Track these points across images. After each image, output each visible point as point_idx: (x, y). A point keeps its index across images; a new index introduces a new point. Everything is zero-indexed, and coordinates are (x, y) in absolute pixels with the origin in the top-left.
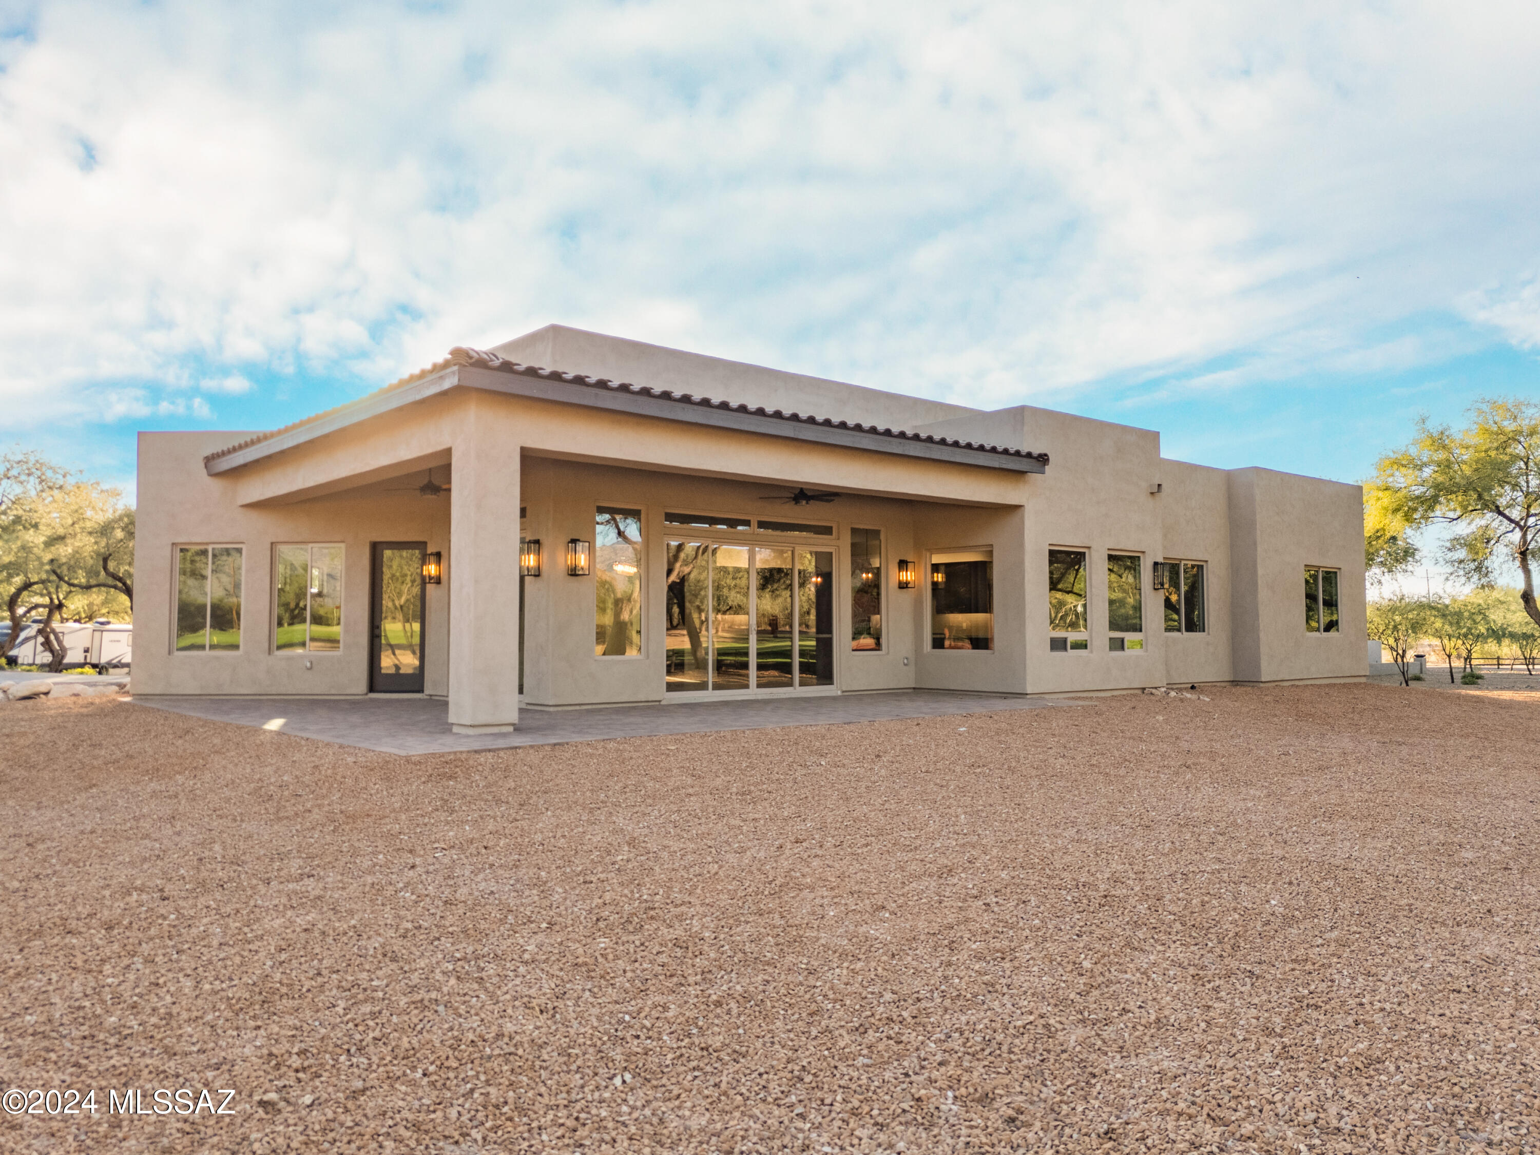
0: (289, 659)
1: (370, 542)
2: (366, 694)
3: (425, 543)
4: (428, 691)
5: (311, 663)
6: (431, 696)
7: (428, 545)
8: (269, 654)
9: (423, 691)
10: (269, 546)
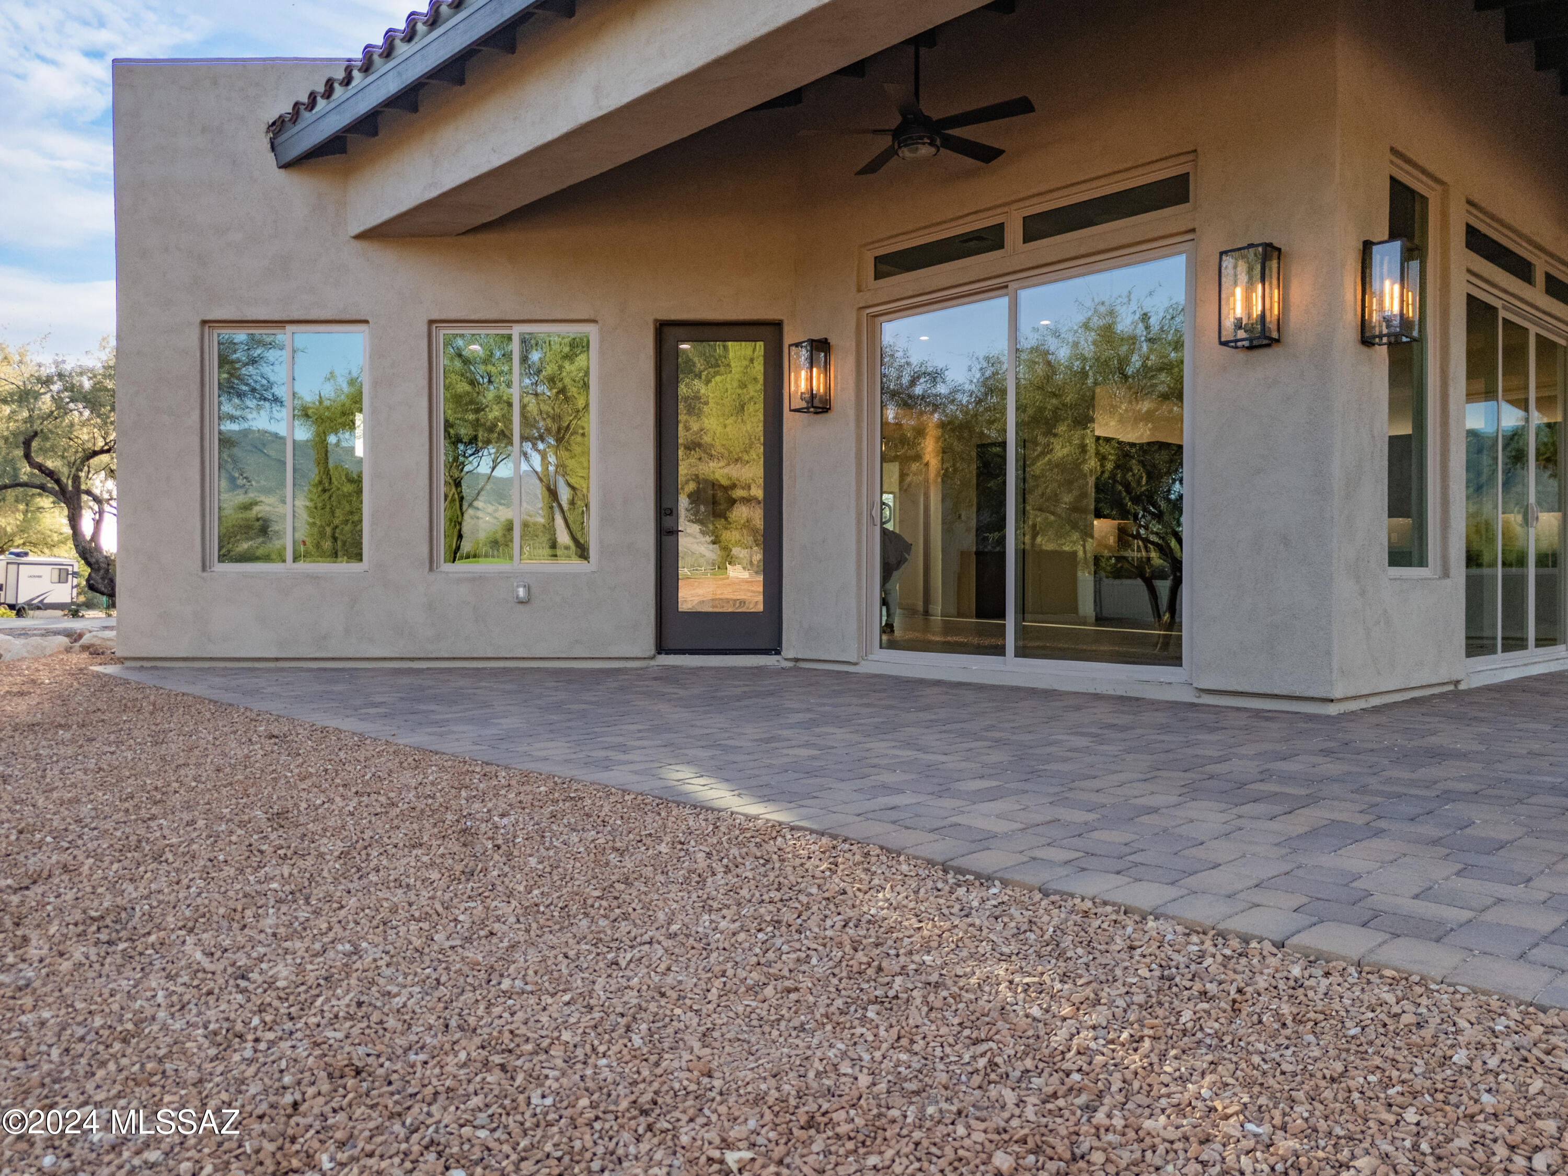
0: (478, 579)
1: (656, 321)
2: (653, 658)
3: (778, 325)
4: (789, 651)
5: (528, 589)
6: (797, 660)
7: (786, 328)
8: (431, 569)
9: (778, 653)
10: (425, 328)
